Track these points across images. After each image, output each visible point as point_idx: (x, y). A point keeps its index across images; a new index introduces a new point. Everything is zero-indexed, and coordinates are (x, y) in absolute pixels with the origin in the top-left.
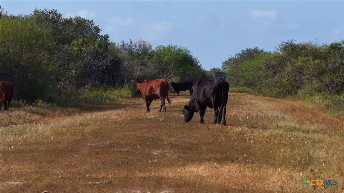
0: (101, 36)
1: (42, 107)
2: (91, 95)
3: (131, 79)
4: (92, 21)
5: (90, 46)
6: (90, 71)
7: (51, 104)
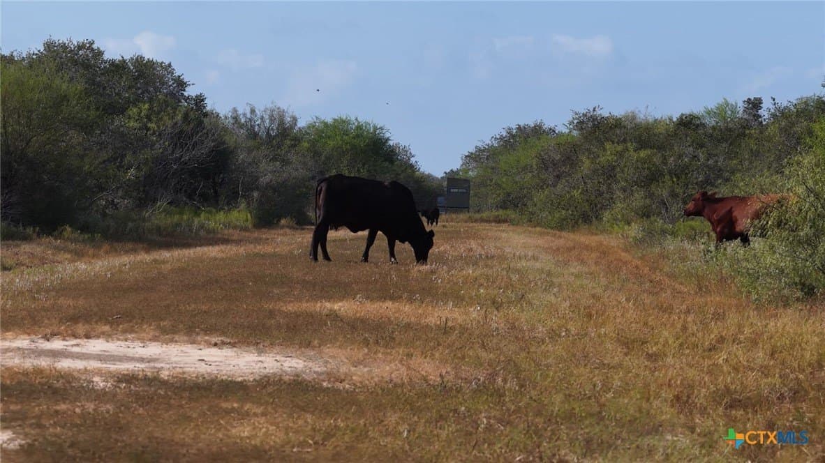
0: (188, 98)
1: (75, 241)
2: (169, 221)
3: (252, 190)
4: (170, 65)
5: (166, 118)
6: (165, 173)
7: (90, 235)
